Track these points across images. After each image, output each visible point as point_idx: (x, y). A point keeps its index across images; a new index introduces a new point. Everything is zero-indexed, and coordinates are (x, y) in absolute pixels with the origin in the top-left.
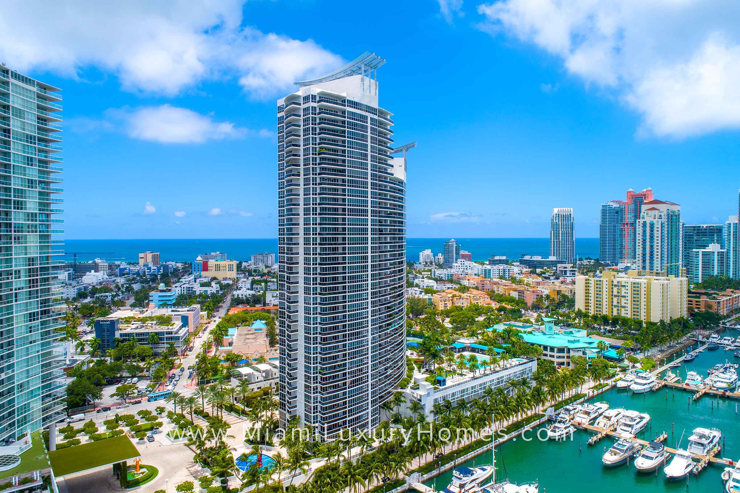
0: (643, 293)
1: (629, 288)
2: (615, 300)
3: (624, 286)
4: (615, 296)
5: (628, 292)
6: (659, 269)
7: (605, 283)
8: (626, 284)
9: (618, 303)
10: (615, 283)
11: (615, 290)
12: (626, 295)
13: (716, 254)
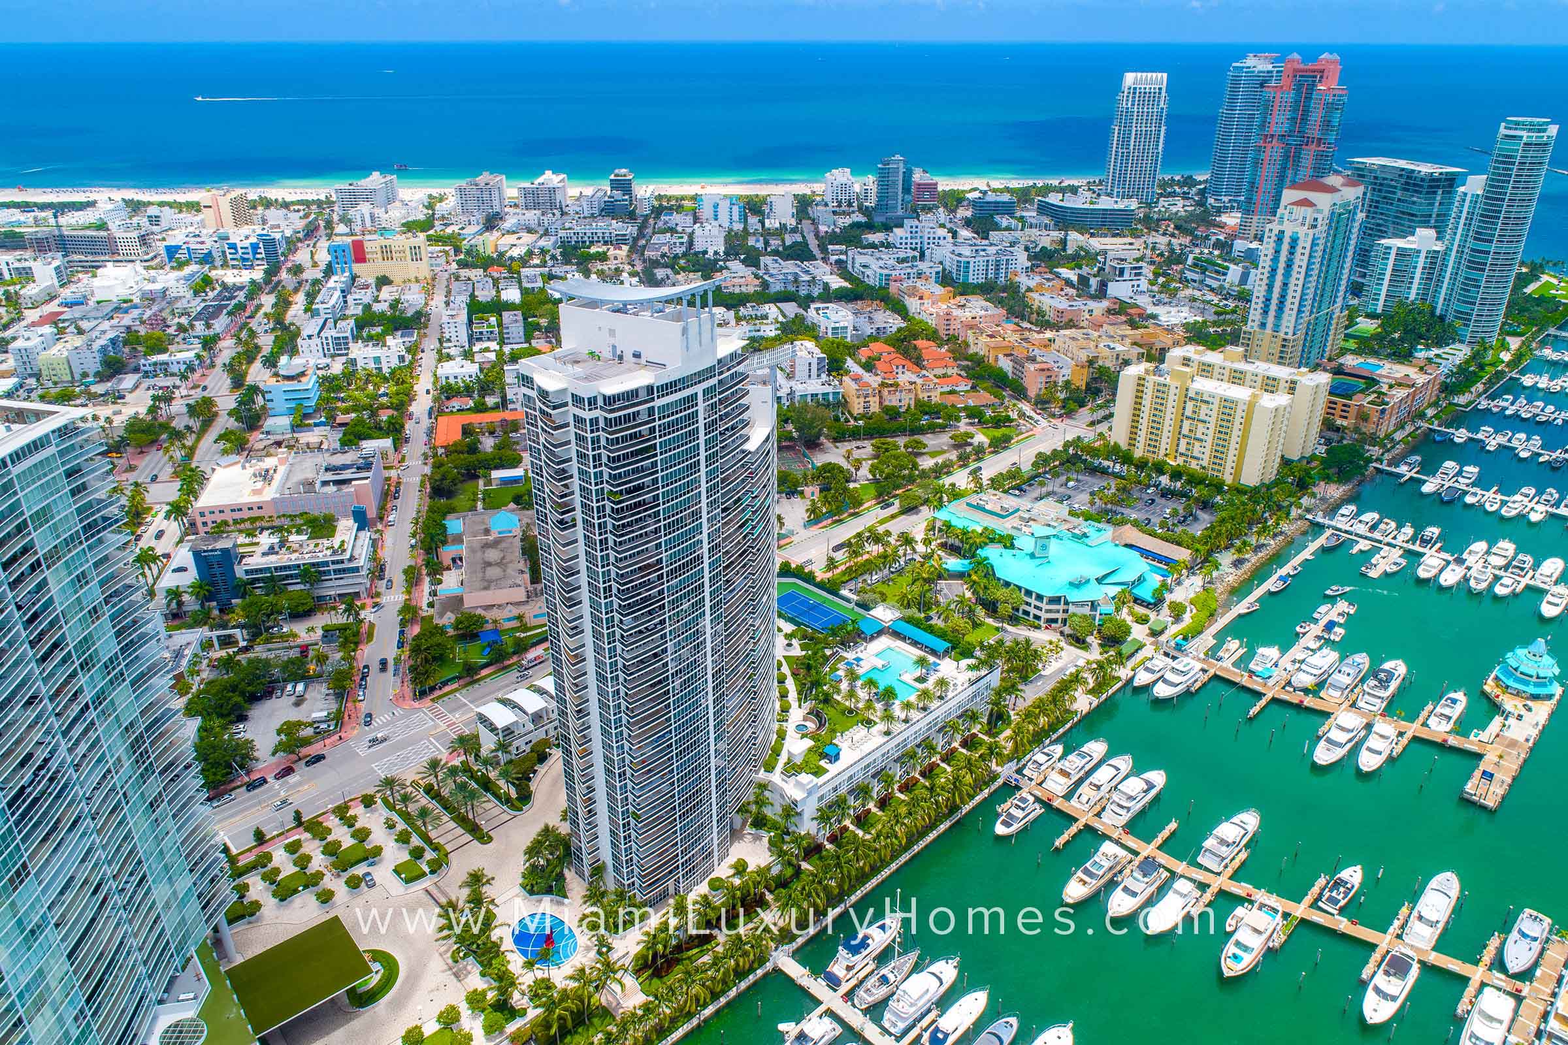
0: (1238, 420)
1: (1215, 407)
2: (1187, 425)
3: (1207, 402)
4: (1188, 418)
5: (1211, 414)
6: (1291, 332)
7: (1173, 391)
8: (1211, 400)
9: (1191, 431)
10: (1191, 394)
11: (1190, 406)
12: (1207, 419)
13: (1423, 255)
